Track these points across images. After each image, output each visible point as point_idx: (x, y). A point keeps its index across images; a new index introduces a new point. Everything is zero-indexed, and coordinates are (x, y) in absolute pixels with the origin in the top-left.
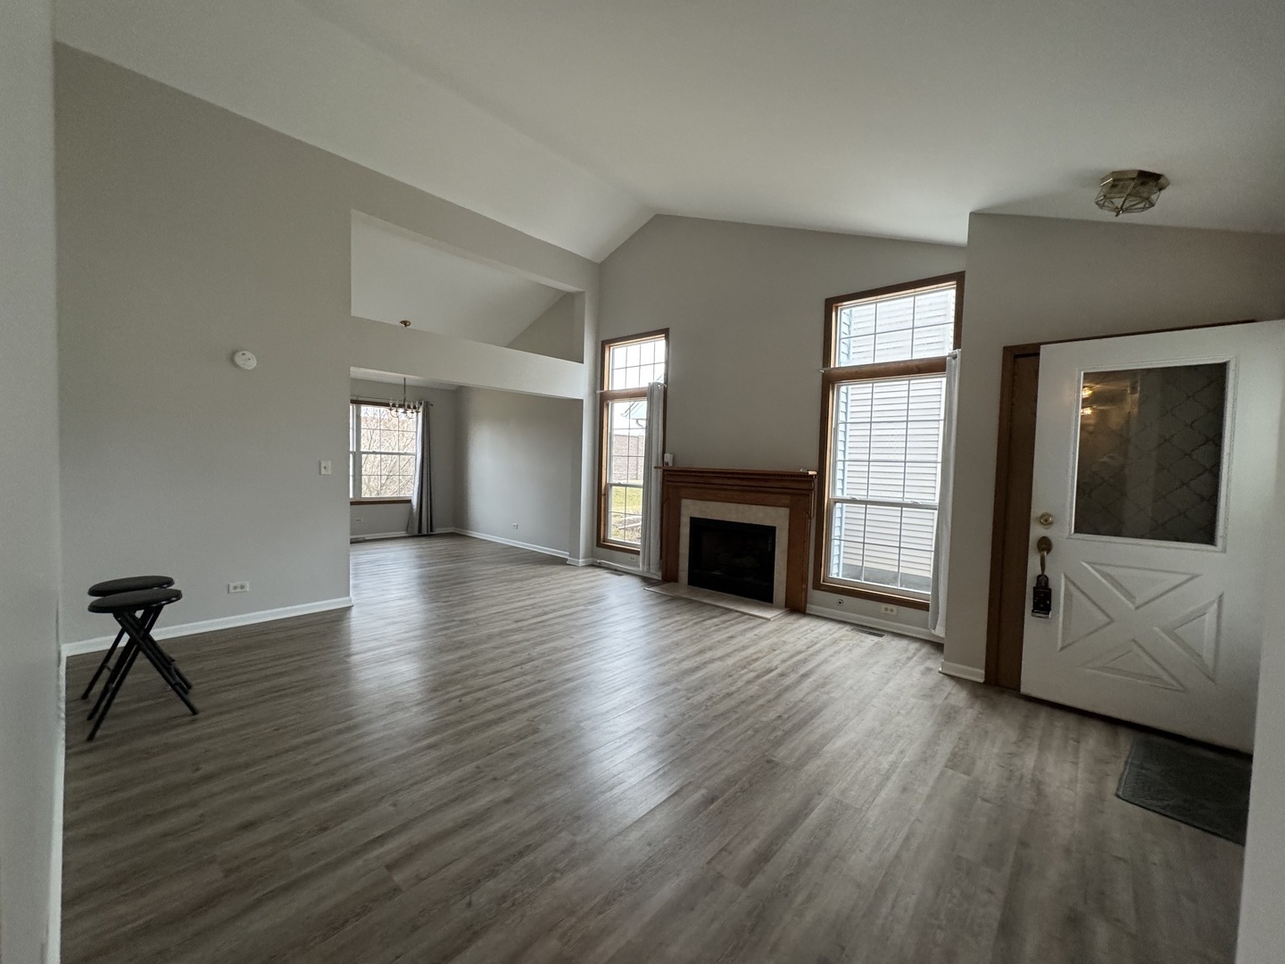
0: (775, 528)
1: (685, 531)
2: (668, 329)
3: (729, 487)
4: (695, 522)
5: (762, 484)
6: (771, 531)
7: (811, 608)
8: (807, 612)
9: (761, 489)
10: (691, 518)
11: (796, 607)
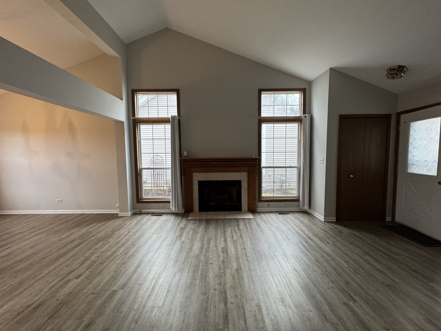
0: (241, 180)
1: (196, 188)
2: (179, 90)
3: (219, 166)
4: (200, 183)
5: (235, 163)
6: (239, 182)
7: (259, 210)
8: (257, 211)
9: (235, 165)
10: (198, 181)
11: (253, 210)
